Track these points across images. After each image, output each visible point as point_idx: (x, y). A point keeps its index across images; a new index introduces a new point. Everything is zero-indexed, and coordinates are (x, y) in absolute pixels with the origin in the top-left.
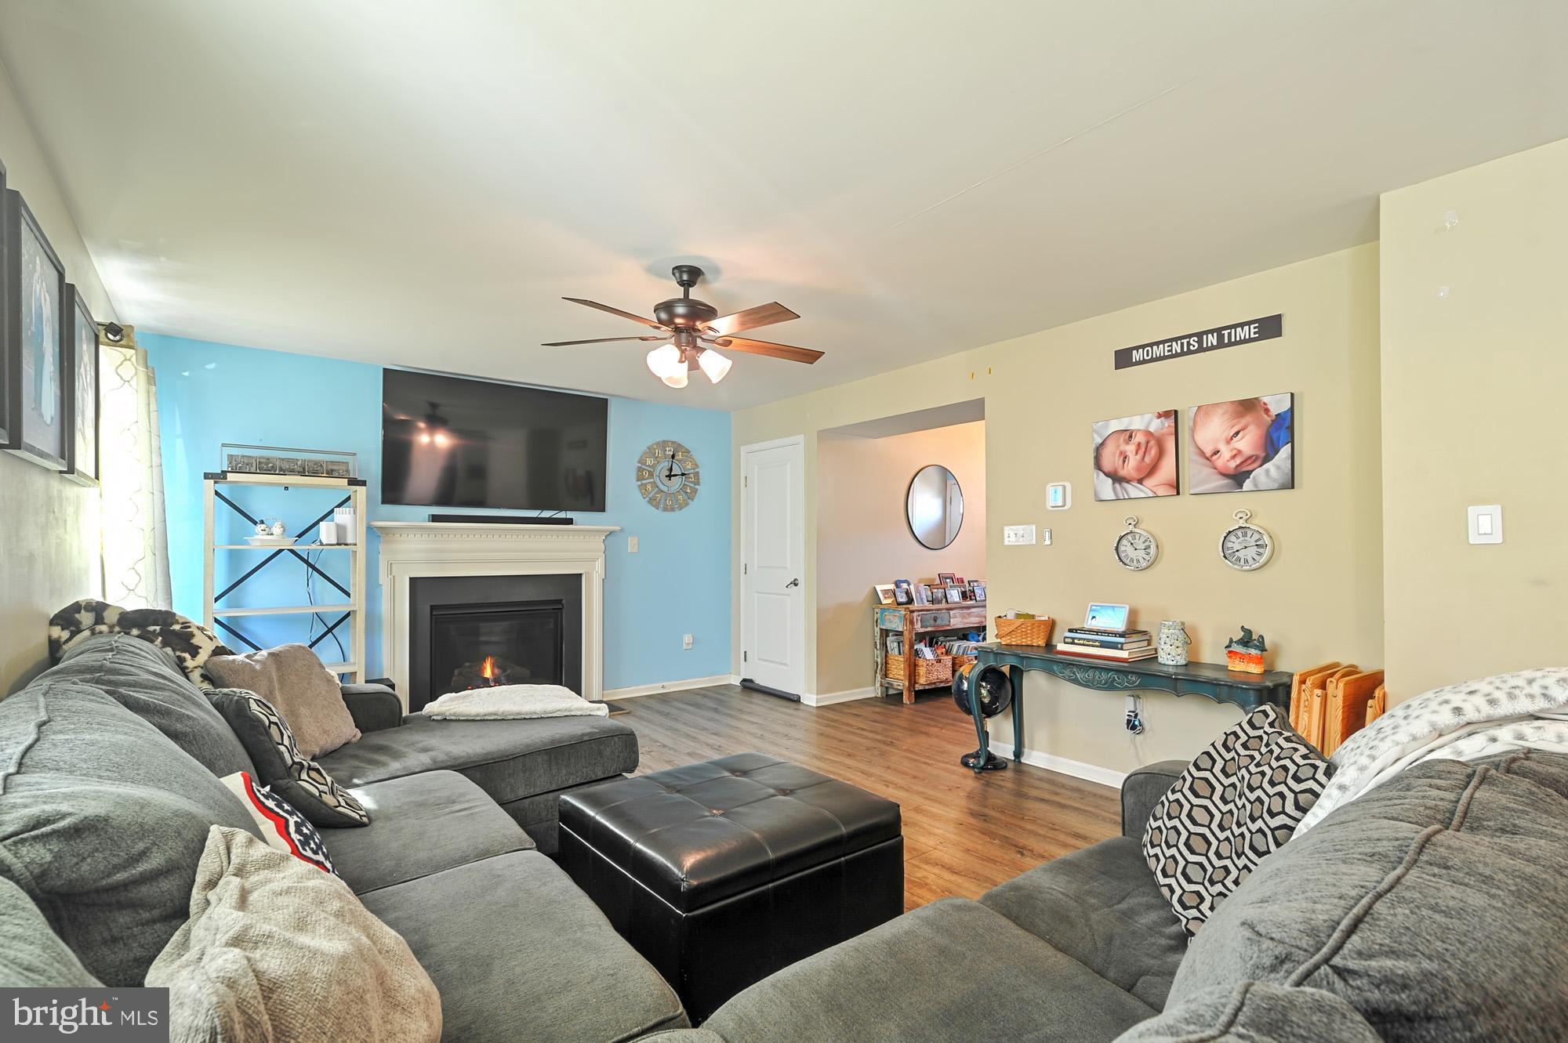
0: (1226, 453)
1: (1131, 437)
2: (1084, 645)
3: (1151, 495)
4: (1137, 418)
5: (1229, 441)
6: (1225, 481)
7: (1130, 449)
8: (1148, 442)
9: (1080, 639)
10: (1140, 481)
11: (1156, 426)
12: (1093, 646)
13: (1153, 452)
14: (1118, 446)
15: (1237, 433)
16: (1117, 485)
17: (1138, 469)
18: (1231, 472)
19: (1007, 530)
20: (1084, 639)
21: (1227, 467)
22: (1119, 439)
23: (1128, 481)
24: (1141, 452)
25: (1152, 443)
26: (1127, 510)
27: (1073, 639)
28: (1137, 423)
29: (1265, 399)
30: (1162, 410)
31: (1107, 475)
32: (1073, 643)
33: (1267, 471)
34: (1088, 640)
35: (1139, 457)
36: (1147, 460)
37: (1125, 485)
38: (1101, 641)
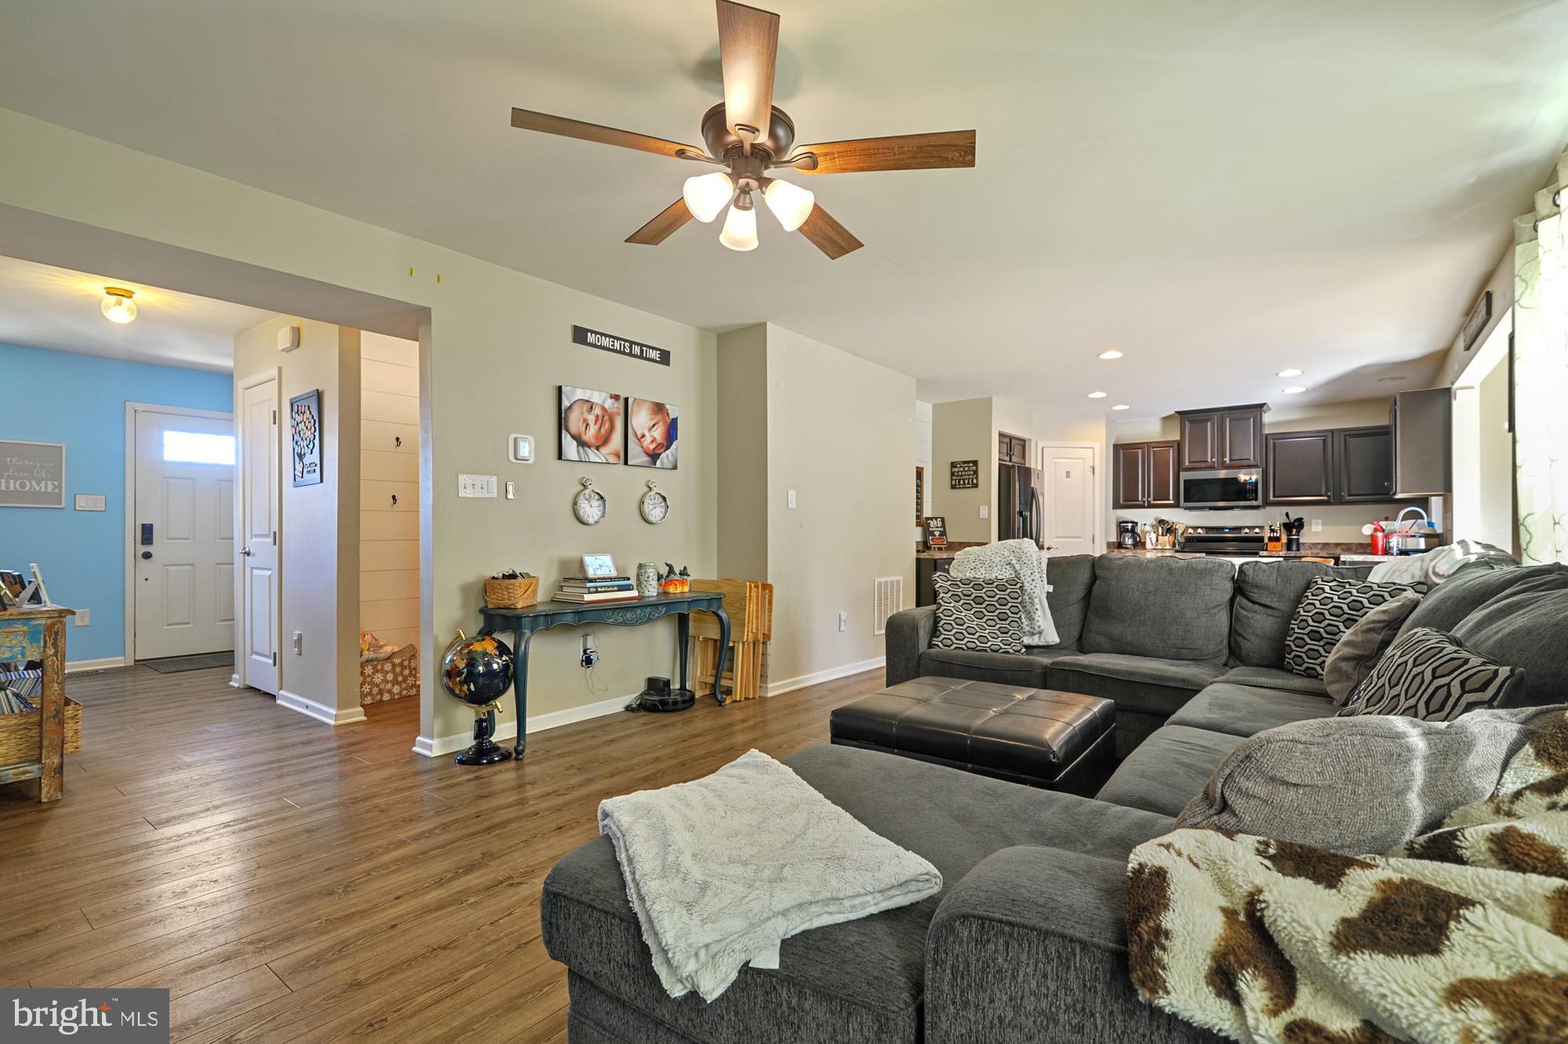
0: (648, 439)
1: (591, 408)
2: (605, 592)
3: (604, 461)
4: (596, 393)
5: (650, 430)
6: (648, 459)
7: (591, 418)
8: (603, 416)
9: (601, 587)
10: (597, 448)
11: (609, 404)
12: (612, 591)
13: (607, 425)
14: (582, 414)
15: (654, 425)
16: (580, 448)
17: (597, 437)
18: (650, 452)
19: (463, 479)
20: (605, 587)
21: (648, 448)
22: (582, 408)
23: (589, 447)
24: (599, 422)
25: (606, 418)
26: (582, 471)
27: (596, 588)
28: (597, 398)
29: (668, 406)
30: (613, 393)
31: (573, 437)
32: (597, 592)
33: (668, 456)
34: (608, 587)
35: (597, 427)
36: (603, 431)
37: (587, 449)
38: (618, 586)
